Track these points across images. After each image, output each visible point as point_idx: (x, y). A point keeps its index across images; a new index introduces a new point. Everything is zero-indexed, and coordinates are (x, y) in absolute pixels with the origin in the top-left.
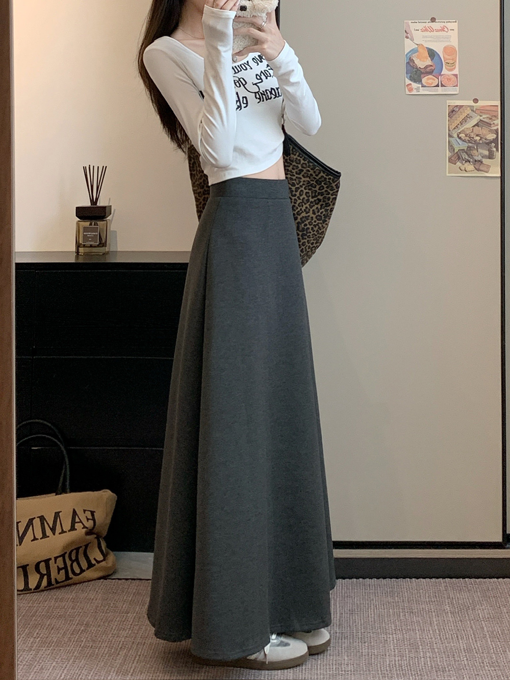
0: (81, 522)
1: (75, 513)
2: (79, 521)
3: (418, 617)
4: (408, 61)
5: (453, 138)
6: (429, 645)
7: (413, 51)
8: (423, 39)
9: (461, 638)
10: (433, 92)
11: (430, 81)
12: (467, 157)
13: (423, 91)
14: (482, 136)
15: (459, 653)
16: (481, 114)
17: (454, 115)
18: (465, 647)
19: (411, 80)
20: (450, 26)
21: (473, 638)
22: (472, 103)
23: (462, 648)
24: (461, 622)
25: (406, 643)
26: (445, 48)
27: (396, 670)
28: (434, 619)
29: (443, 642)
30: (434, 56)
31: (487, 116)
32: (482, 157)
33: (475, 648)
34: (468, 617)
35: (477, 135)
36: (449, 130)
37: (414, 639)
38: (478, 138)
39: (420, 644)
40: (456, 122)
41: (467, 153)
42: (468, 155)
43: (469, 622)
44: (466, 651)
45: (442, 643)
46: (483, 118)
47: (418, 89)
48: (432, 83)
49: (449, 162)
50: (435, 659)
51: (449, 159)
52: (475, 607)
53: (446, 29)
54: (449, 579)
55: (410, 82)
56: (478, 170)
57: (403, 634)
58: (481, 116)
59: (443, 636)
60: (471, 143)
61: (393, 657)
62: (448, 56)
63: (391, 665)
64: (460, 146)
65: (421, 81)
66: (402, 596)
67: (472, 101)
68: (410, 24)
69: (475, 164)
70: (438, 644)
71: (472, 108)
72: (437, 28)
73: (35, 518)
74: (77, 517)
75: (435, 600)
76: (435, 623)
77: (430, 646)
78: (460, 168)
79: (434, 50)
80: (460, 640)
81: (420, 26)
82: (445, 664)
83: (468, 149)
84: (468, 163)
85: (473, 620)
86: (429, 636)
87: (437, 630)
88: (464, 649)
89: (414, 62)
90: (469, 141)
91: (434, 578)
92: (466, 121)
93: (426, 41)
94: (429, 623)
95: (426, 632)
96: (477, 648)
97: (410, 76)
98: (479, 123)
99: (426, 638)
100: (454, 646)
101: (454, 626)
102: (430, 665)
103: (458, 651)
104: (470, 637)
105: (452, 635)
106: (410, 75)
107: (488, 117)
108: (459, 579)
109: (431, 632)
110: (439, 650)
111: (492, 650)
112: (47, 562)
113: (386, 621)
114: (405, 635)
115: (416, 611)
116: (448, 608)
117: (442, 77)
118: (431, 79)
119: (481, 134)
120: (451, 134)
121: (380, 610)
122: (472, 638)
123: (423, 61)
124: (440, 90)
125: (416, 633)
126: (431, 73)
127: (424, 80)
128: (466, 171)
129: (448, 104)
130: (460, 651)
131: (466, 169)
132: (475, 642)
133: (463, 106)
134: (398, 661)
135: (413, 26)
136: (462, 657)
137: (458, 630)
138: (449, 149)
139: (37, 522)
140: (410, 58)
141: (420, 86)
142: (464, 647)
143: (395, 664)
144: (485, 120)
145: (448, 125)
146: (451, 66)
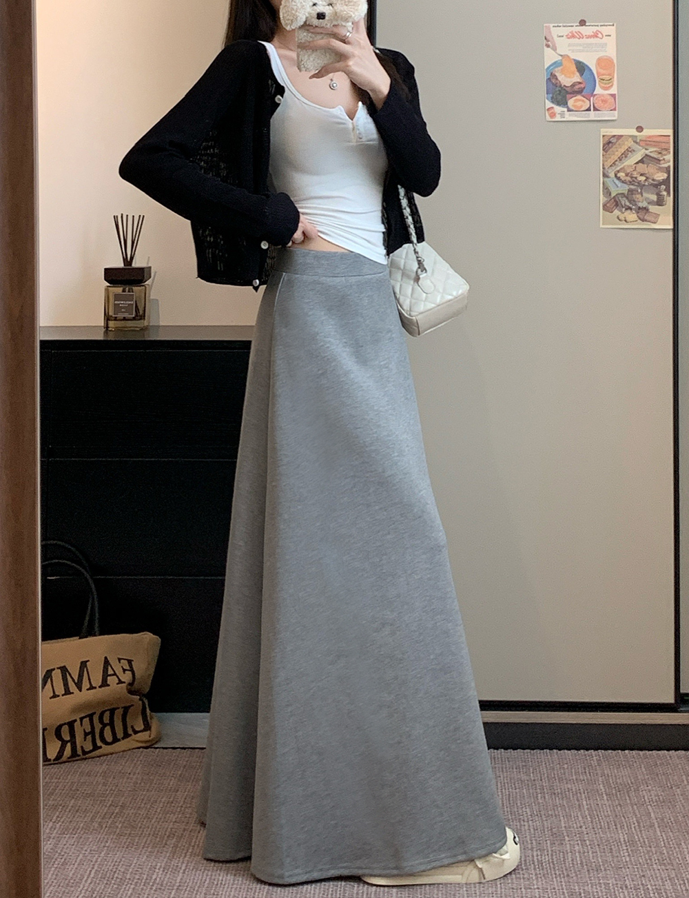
0: (115, 674)
1: (107, 662)
2: (113, 673)
3: (563, 798)
4: (549, 77)
5: (609, 179)
6: (578, 835)
7: (556, 64)
8: (571, 48)
9: (621, 827)
10: (582, 117)
11: (579, 104)
12: (628, 204)
13: (569, 117)
14: (648, 175)
15: (618, 846)
16: (646, 147)
17: (610, 148)
18: (626, 839)
19: (553, 102)
20: (605, 30)
21: (637, 827)
22: (634, 132)
23: (622, 840)
24: (621, 806)
25: (546, 833)
26: (599, 61)
27: (535, 869)
28: (584, 803)
29: (597, 832)
30: (584, 70)
31: (655, 149)
32: (648, 203)
33: (639, 841)
34: (630, 800)
35: (642, 175)
36: (604, 168)
37: (558, 828)
38: (643, 178)
39: (565, 834)
40: (612, 157)
41: (627, 198)
42: (630, 202)
43: (630, 807)
44: (628, 844)
45: (596, 834)
46: (651, 152)
47: (562, 114)
48: (581, 106)
49: (604, 210)
50: (586, 854)
51: (604, 206)
52: (638, 788)
53: (600, 35)
54: (603, 751)
55: (552, 105)
56: (643, 220)
57: (542, 822)
58: (646, 149)
59: (596, 823)
60: (632, 185)
61: (530, 851)
62: (604, 70)
63: (528, 861)
64: (618, 189)
65: (567, 104)
66: (540, 772)
67: (635, 130)
68: (552, 29)
69: (638, 212)
70: (590, 834)
71: (635, 140)
72: (588, 34)
73: (54, 669)
74: (110, 668)
75: (585, 778)
76: (586, 807)
77: (580, 837)
78: (618, 218)
79: (583, 63)
80: (619, 829)
81: (565, 31)
82: (600, 860)
83: (630, 193)
84: (629, 211)
85: (636, 805)
86: (578, 823)
87: (588, 817)
88: (625, 841)
89: (557, 79)
90: (630, 182)
91: (583, 749)
92: (626, 157)
93: (573, 51)
94: (577, 807)
95: (573, 819)
96: (642, 840)
97: (552, 98)
98: (644, 159)
99: (573, 827)
100: (612, 837)
101: (611, 811)
102: (579, 862)
103: (617, 843)
104: (633, 826)
105: (608, 823)
106: (551, 95)
107: (655, 151)
108: (616, 751)
109: (580, 819)
110: (592, 843)
111: (662, 843)
112: (71, 724)
113: (519, 804)
114: (545, 823)
115: (559, 790)
116: (602, 788)
117: (595, 97)
118: (580, 100)
119: (647, 172)
120: (606, 172)
121: (510, 790)
122: (635, 827)
123: (569, 77)
124: (592, 115)
125: (560, 821)
126: (580, 92)
127: (571, 103)
128: (625, 221)
129: (602, 134)
130: (619, 844)
131: (627, 219)
132: (639, 833)
133: (621, 136)
134: (537, 856)
135: (555, 32)
136: (622, 853)
137: (616, 816)
138: (603, 191)
139: (57, 675)
140: (551, 74)
141: (566, 109)
142: (624, 838)
143: (533, 861)
144: (652, 155)
145: (603, 161)
146: (608, 83)
